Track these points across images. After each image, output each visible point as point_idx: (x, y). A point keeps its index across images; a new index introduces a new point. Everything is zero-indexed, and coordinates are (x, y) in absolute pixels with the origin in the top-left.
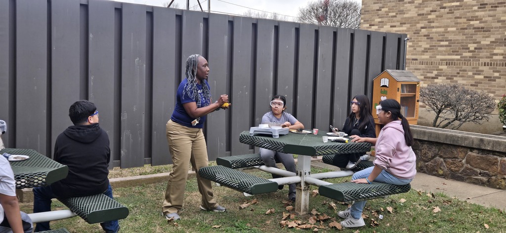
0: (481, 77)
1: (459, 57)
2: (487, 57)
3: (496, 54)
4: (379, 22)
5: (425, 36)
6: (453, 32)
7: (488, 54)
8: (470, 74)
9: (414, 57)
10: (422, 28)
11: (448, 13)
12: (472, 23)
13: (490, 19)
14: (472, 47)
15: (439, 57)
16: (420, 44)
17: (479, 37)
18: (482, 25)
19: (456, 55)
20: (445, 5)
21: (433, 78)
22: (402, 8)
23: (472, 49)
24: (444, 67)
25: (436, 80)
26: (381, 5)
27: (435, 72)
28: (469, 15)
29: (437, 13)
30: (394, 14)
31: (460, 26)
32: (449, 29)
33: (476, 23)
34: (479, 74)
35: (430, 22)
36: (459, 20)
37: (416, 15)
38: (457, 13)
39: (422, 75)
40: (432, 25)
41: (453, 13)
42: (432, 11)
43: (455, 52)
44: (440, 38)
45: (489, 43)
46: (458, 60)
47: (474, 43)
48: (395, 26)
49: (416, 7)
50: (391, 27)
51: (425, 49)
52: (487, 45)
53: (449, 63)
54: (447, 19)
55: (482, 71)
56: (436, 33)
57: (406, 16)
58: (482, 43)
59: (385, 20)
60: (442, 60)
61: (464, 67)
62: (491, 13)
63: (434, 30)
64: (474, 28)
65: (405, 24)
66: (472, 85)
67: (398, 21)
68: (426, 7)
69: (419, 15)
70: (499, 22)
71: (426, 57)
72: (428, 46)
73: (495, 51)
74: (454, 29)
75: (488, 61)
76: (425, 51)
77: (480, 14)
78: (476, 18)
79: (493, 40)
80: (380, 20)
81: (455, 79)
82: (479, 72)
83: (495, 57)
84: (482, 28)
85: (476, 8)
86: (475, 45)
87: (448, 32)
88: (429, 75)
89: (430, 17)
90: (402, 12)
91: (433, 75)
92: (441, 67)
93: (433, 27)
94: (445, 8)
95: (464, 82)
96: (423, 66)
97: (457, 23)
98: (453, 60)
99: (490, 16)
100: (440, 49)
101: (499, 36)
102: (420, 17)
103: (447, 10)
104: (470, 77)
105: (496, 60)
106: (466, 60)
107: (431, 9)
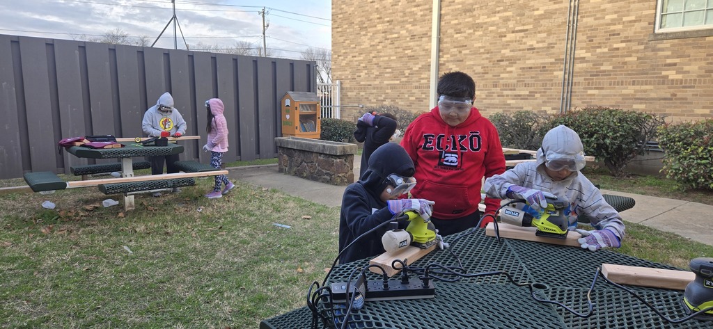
0: (413, 98)
1: (398, 82)
2: (417, 82)
3: (423, 79)
4: (344, 53)
5: (375, 64)
6: (394, 60)
7: (417, 79)
8: (406, 96)
9: (369, 83)
10: (374, 57)
11: (390, 44)
12: (406, 52)
13: (418, 48)
14: (407, 72)
15: (386, 82)
16: (373, 71)
17: (411, 64)
18: (413, 54)
19: (397, 80)
20: (388, 37)
21: (382, 101)
22: (359, 40)
23: (407, 75)
24: (389, 91)
25: (384, 103)
26: (344, 38)
27: (383, 96)
28: (405, 45)
29: (383, 44)
30: (354, 46)
31: (399, 55)
32: (392, 58)
33: (408, 52)
34: (412, 96)
35: (378, 52)
36: (398, 50)
37: (369, 46)
38: (397, 44)
39: (374, 98)
40: (381, 54)
41: (393, 43)
42: (379, 43)
43: (396, 78)
44: (386, 66)
45: (417, 69)
46: (398, 84)
47: (408, 69)
48: (355, 57)
49: (368, 39)
50: (353, 57)
51: (376, 75)
52: (417, 71)
53: (392, 87)
54: (390, 49)
55: (414, 93)
56: (383, 61)
57: (362, 47)
58: (414, 69)
59: (348, 51)
60: (388, 85)
61: (403, 91)
62: (418, 43)
63: (382, 59)
64: (408, 57)
65: (362, 54)
66: (408, 106)
67: (357, 52)
68: (376, 39)
69: (371, 46)
70: (423, 50)
71: (377, 82)
72: (378, 73)
73: (423, 76)
74: (394, 58)
75: (417, 84)
76: (377, 77)
77: (411, 44)
78: (408, 48)
79: (420, 66)
80: (344, 51)
81: (397, 100)
82: (412, 95)
83: (422, 81)
84: (413, 56)
85: (408, 39)
86: (409, 71)
87: (391, 60)
88: (380, 98)
89: (379, 47)
90: (359, 44)
91: (382, 98)
92: (387, 91)
93: (381, 56)
94: (388, 39)
95: (402, 103)
96: (375, 91)
97: (396, 53)
98: (395, 84)
99: (418, 46)
100: (386, 75)
101: (424, 63)
102: (371, 48)
103: (389, 41)
104: (406, 98)
105: (423, 84)
106: (403, 85)
107: (378, 40)
